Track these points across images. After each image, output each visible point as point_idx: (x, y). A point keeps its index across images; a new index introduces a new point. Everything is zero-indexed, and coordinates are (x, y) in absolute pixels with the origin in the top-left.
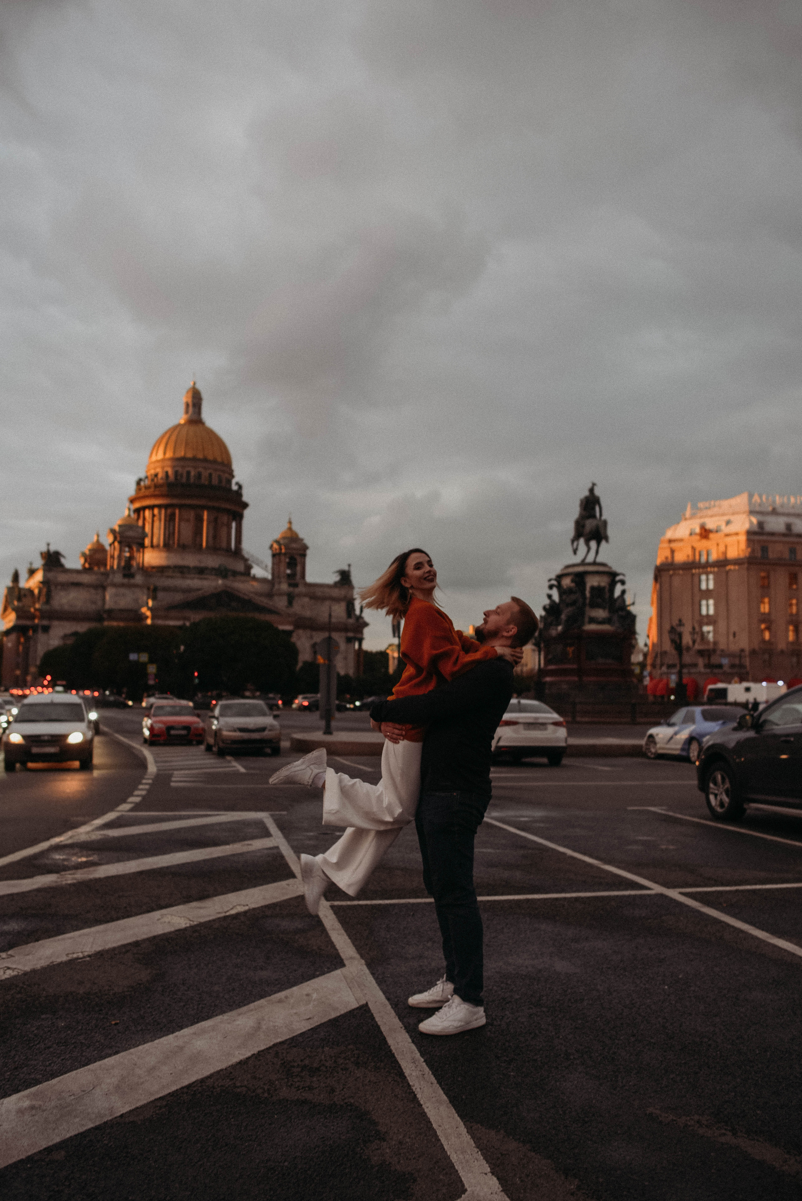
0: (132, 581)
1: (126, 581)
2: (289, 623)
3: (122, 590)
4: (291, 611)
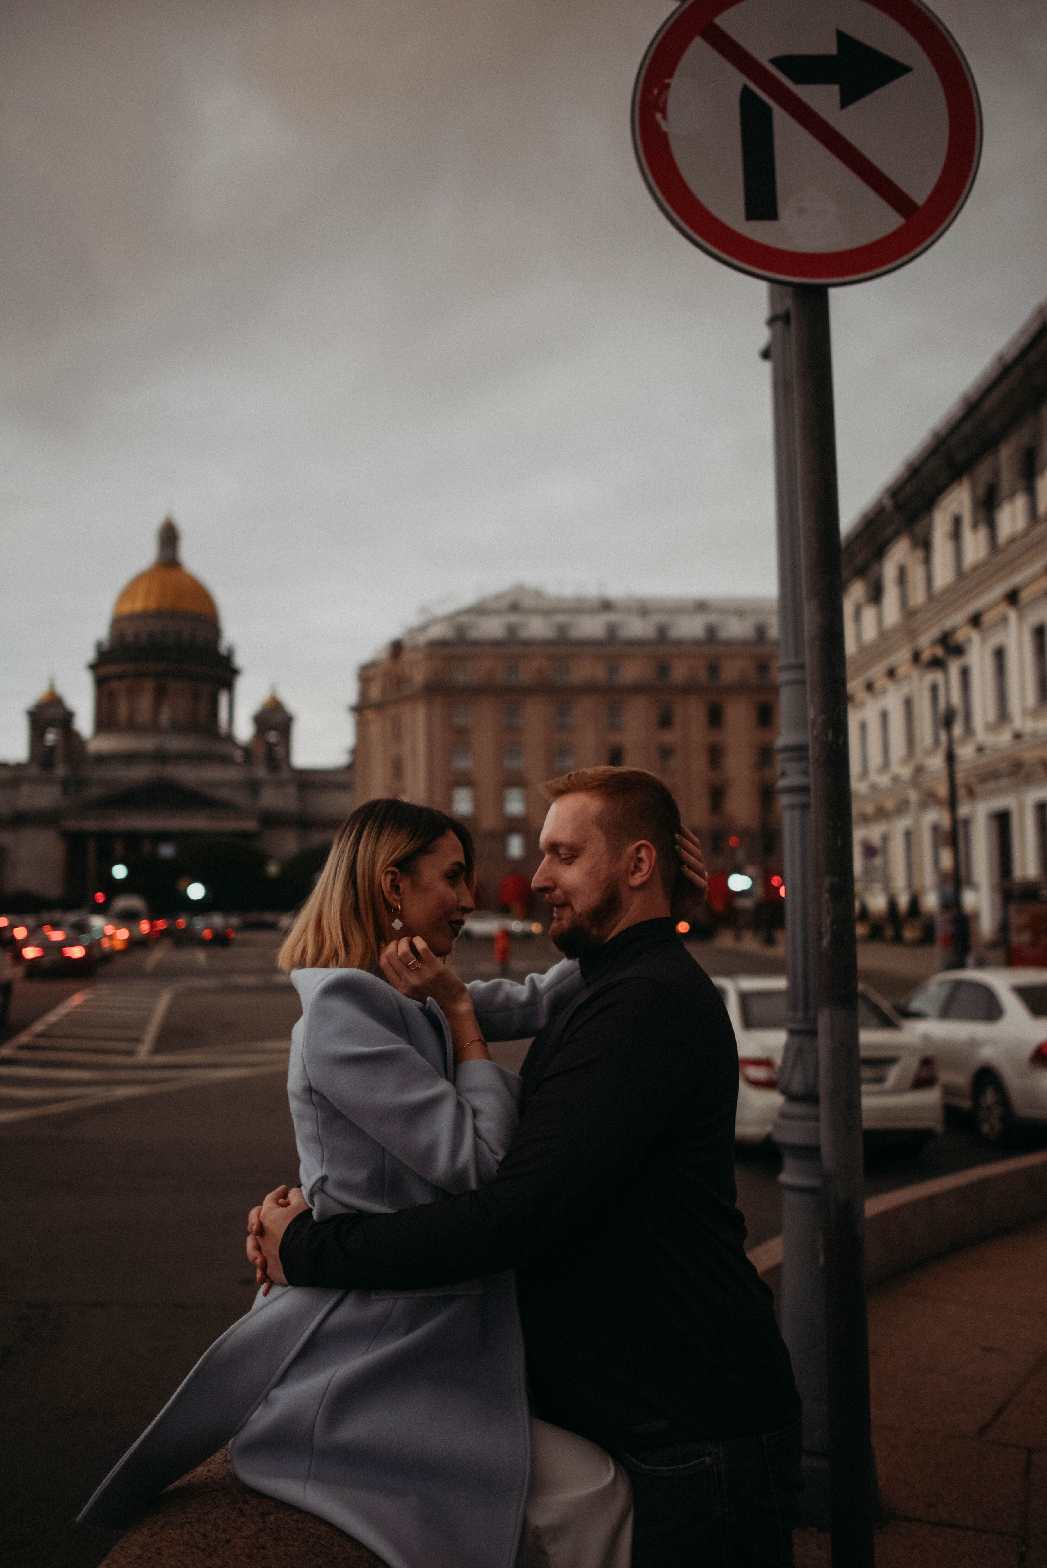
0: (51, 774)
1: (44, 774)
2: (254, 821)
3: (37, 786)
4: (255, 803)
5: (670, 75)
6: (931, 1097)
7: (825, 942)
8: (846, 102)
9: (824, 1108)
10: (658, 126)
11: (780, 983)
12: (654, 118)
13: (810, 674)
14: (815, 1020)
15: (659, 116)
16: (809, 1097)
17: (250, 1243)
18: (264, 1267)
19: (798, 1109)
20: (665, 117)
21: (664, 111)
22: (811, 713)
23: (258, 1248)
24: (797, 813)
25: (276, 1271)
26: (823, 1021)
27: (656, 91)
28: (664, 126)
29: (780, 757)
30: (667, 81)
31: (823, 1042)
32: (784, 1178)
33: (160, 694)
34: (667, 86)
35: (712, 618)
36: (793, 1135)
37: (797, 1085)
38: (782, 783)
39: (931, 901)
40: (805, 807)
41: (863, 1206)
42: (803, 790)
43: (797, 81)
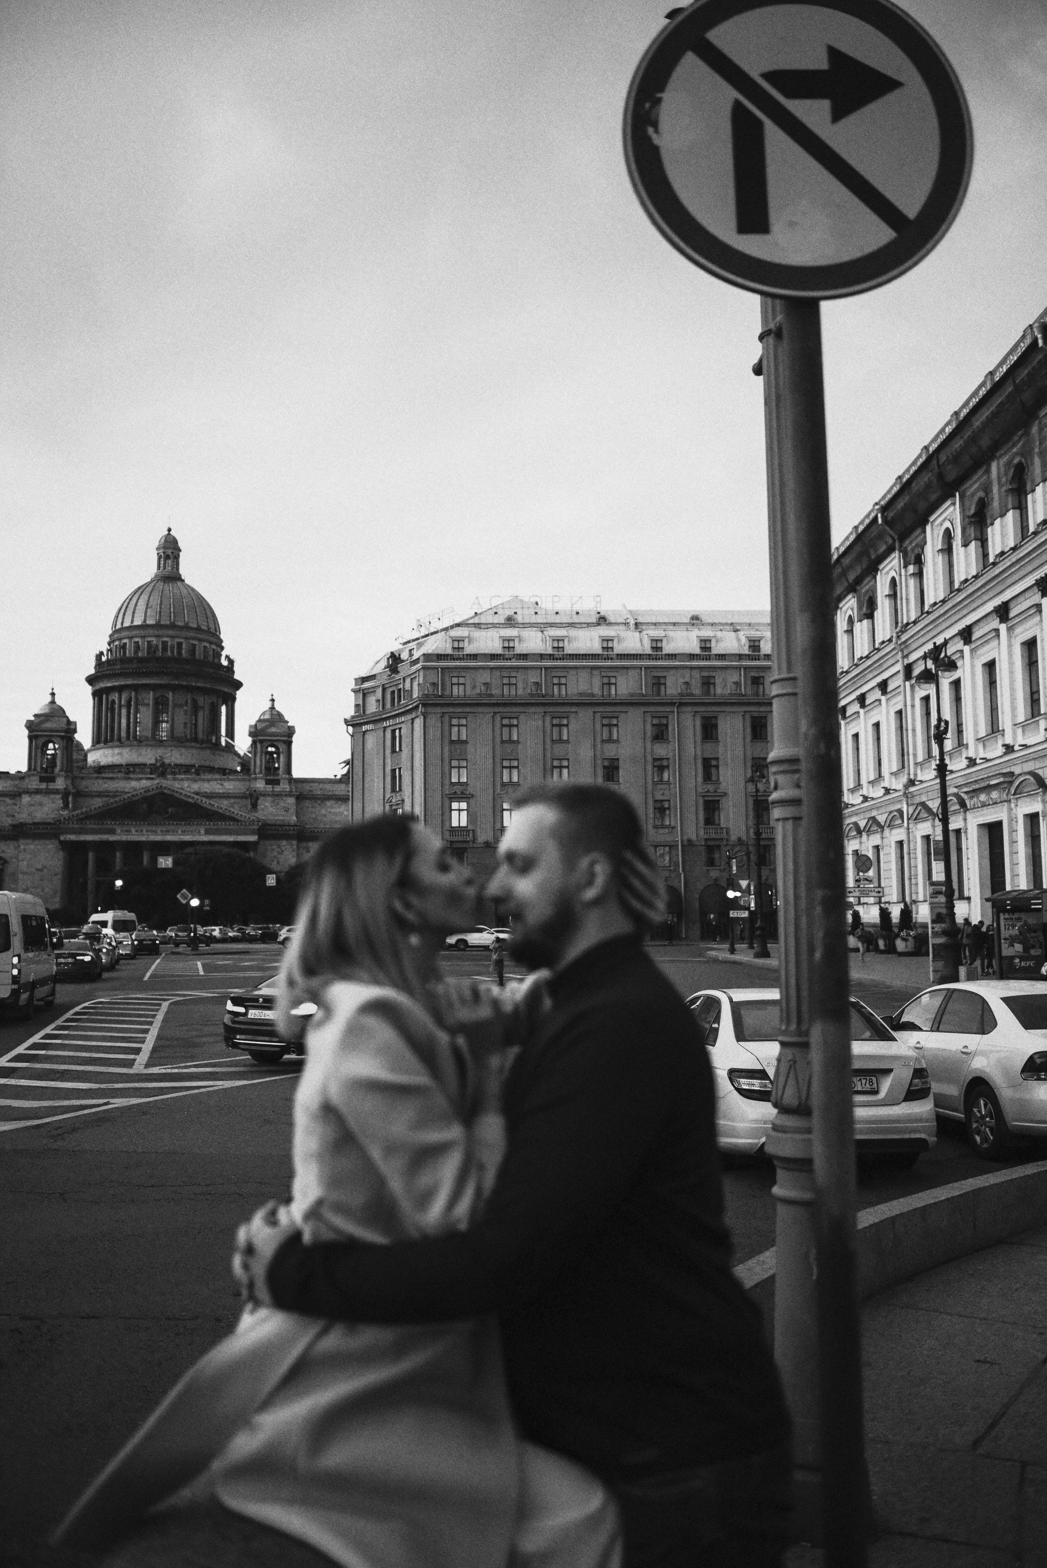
0: (52, 786)
1: (43, 786)
2: (252, 833)
3: (38, 798)
4: (254, 816)
5: (662, 89)
6: (923, 1108)
7: (818, 955)
8: (838, 115)
9: (816, 1121)
10: (649, 139)
11: (774, 994)
12: (646, 131)
13: (802, 687)
14: (807, 1034)
15: (650, 130)
16: (802, 1110)
17: (237, 1261)
18: (251, 1285)
19: (790, 1121)
20: (657, 131)
21: (655, 125)
22: (804, 726)
23: (246, 1267)
24: (789, 825)
25: (262, 1291)
26: (816, 1034)
27: (647, 105)
28: (656, 140)
29: (773, 769)
30: (659, 95)
31: (816, 1056)
32: (776, 1190)
33: (160, 707)
34: (659, 100)
35: (707, 633)
36: (786, 1148)
37: (790, 1097)
38: (774, 796)
39: (923, 913)
40: (797, 819)
41: (855, 1217)
42: (795, 802)
43: (789, 95)
